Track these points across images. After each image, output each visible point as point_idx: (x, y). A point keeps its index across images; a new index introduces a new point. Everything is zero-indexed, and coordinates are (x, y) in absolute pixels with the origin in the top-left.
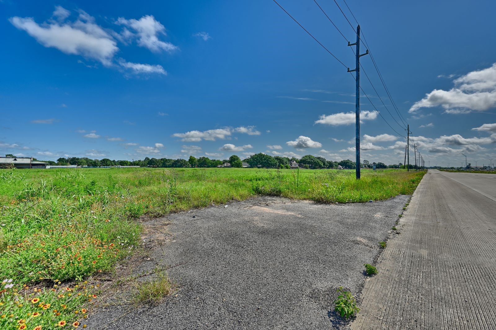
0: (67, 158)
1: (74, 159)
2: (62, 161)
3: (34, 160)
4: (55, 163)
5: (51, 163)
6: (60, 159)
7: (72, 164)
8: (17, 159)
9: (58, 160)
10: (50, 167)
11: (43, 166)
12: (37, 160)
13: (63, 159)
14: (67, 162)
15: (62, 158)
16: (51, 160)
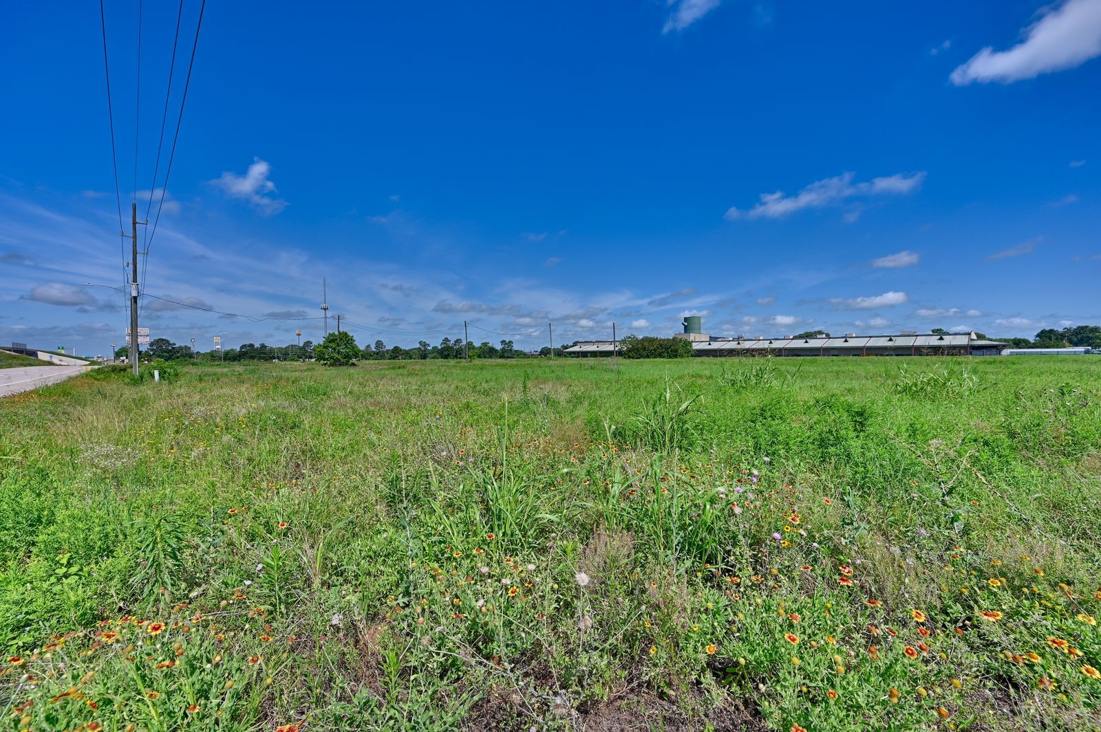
0: (1061, 330)
1: (1081, 329)
2: (1048, 338)
3: (980, 337)
4: (1029, 342)
5: (1018, 343)
6: (1042, 332)
7: (1076, 345)
8: (944, 337)
9: (1038, 336)
10: (1011, 352)
11: (996, 349)
12: (987, 336)
13: (1051, 331)
14: (1062, 340)
15: (1047, 329)
16: (1020, 336)
